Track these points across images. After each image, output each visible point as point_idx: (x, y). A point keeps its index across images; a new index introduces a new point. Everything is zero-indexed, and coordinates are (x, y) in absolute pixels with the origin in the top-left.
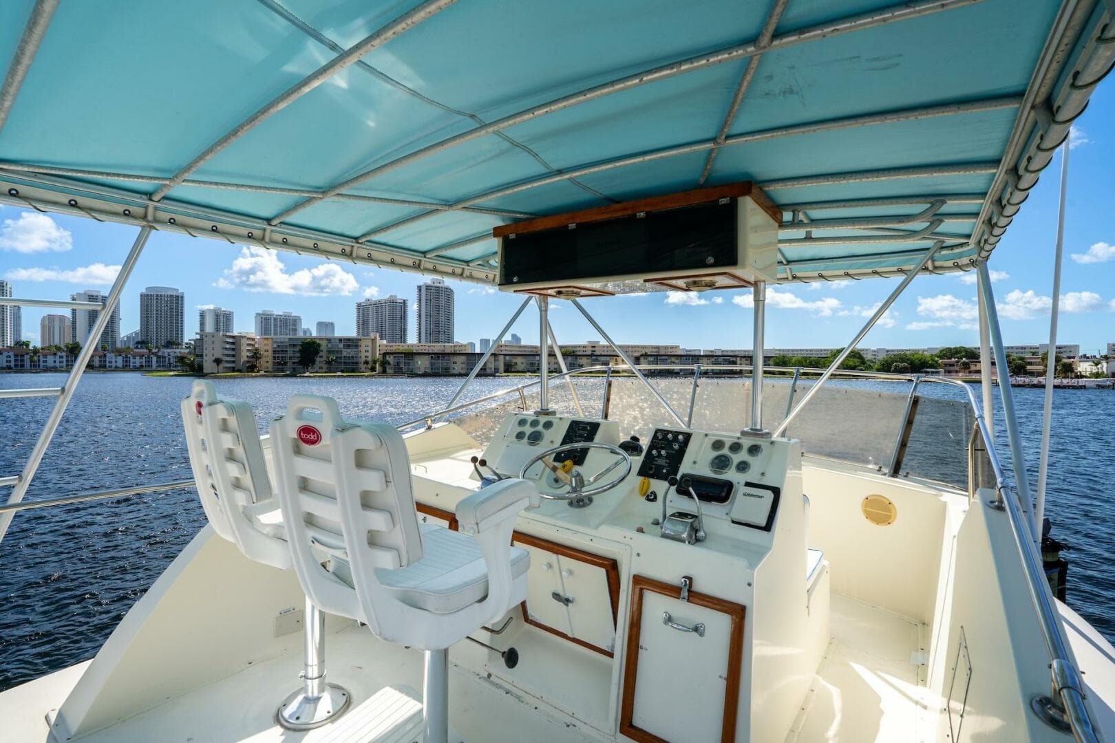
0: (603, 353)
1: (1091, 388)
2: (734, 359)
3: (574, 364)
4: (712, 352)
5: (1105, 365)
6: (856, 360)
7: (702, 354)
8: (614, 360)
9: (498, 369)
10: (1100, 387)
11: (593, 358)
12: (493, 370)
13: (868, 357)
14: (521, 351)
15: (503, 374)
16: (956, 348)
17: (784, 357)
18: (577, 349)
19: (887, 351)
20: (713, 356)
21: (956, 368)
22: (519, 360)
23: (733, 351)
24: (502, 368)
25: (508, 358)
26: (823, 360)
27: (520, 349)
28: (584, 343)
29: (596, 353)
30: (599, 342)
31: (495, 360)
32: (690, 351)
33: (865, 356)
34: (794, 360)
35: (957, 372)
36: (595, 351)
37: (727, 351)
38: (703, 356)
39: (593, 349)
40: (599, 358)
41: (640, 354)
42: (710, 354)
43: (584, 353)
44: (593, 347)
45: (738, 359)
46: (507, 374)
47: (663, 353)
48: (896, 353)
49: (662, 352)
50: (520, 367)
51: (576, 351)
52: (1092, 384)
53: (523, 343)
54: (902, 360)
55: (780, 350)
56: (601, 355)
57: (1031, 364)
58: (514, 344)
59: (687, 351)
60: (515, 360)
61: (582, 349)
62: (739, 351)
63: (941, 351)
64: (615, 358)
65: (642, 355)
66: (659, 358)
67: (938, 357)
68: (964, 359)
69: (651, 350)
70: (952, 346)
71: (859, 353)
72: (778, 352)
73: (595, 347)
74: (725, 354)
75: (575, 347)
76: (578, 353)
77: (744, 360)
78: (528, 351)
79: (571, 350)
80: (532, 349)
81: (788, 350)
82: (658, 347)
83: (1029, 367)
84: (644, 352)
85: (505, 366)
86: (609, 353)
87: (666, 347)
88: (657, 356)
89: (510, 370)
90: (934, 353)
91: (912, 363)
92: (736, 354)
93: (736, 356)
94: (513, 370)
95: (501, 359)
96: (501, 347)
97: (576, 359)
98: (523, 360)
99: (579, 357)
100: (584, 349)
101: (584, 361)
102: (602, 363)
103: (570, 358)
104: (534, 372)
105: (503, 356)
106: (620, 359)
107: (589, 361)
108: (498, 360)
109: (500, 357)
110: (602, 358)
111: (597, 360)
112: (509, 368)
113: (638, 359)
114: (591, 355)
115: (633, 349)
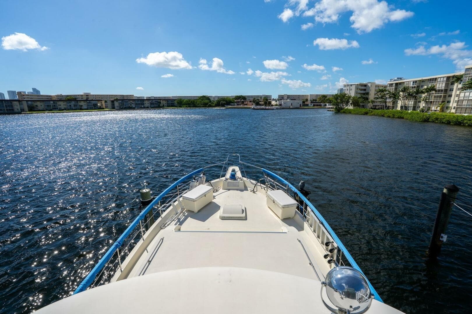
0: (93, 99)
1: (275, 109)
2: (160, 101)
3: (76, 105)
4: (149, 97)
5: (278, 102)
6: (208, 100)
7: (145, 99)
9: (23, 109)
10: (277, 109)
11: (88, 102)
12: (20, 110)
13: (212, 99)
14: (40, 98)
15: (28, 112)
16: (240, 96)
17: (181, 99)
18: (77, 97)
19: (218, 97)
20: (150, 100)
21: (240, 103)
22: (38, 104)
23: (159, 97)
24: (26, 108)
25: (30, 103)
26: (196, 101)
27: (39, 97)
28: (82, 93)
29: (89, 99)
31: (19, 104)
32: (139, 97)
33: (211, 99)
34: (185, 101)
35: (240, 105)
36: (88, 98)
37: (156, 97)
38: (146, 100)
39: (87, 97)
40: (91, 102)
41: (114, 99)
42: (149, 98)
43: (82, 99)
44: (87, 96)
45: (162, 101)
46: (31, 112)
48: (221, 98)
49: (125, 98)
50: (39, 108)
51: (77, 98)
52: (275, 108)
53: (42, 94)
54: (223, 100)
55: (179, 97)
56: (92, 100)
57: (260, 101)
58: (36, 94)
59: (138, 97)
60: (35, 104)
61: (81, 97)
62: (162, 97)
63: (235, 97)
64: (100, 102)
65: (115, 100)
66: (124, 101)
67: (235, 99)
68: (242, 100)
69: (120, 97)
70: (239, 95)
71: (209, 98)
72: (178, 97)
73: (88, 96)
74: (156, 98)
75: (76, 96)
76: (78, 99)
77: (164, 101)
78: (45, 98)
79: (74, 97)
80: (47, 97)
81: (182, 97)
82: (123, 96)
83: (260, 103)
84: (116, 98)
85: (29, 107)
86: (97, 99)
88: (123, 100)
90: (233, 97)
91: (227, 101)
92: (161, 98)
93: (161, 100)
94: (35, 109)
95: (25, 103)
96: (24, 96)
97: (77, 102)
98: (42, 104)
99: (78, 102)
100: (82, 97)
101: (82, 103)
102: (93, 104)
103: (73, 102)
104: (51, 110)
105: (25, 102)
106: (103, 102)
107: (85, 103)
108: (22, 104)
109: (23, 102)
110: (93, 102)
111: (90, 103)
112: (32, 109)
113: (113, 102)
114: (87, 100)
115: (110, 97)
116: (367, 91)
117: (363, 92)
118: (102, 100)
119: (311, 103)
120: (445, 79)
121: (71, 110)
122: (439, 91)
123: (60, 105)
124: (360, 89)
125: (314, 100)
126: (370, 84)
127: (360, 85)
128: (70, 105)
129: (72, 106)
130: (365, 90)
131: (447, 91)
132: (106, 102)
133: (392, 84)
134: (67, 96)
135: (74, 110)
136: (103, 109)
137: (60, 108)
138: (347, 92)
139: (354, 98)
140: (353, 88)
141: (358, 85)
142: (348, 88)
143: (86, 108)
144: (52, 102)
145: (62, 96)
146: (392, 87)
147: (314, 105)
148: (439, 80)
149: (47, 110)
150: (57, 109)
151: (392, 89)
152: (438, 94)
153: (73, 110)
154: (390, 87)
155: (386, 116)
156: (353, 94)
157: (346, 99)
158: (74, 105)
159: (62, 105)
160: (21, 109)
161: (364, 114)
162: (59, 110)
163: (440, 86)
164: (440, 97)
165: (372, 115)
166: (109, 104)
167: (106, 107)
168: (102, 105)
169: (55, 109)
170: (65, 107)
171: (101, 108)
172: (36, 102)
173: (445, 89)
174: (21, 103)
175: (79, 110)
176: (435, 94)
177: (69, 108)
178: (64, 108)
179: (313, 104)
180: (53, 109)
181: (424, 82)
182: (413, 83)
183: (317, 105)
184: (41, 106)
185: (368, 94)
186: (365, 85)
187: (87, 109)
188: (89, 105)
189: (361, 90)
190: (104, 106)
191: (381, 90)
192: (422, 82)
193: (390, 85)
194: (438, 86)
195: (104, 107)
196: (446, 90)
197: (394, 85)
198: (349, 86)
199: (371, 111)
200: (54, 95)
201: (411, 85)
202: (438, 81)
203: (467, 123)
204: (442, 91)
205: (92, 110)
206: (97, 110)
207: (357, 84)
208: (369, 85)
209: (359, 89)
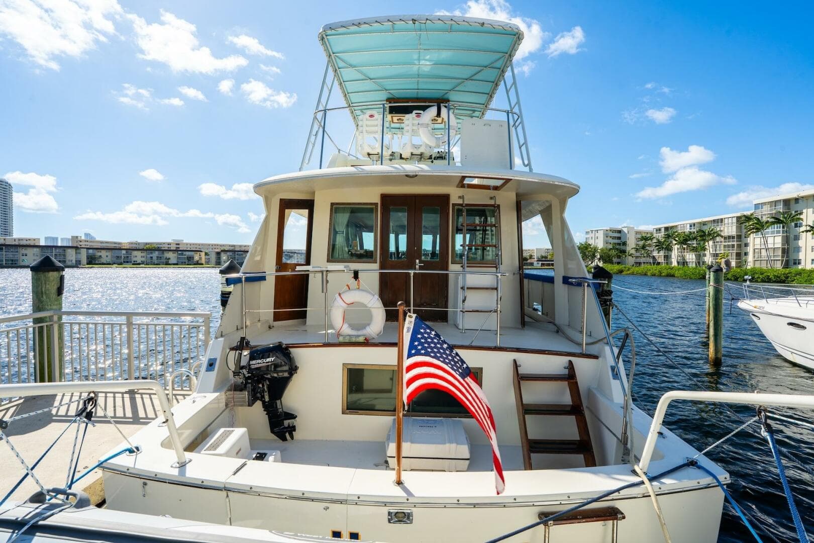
0: (187, 249)
3: (161, 258)
8: (198, 254)
9: (80, 261)
11: (179, 252)
12: (74, 262)
14: (104, 246)
15: (87, 266)
18: (161, 246)
22: (103, 254)
24: (84, 260)
25: (91, 251)
28: (169, 241)
30: (183, 240)
31: (76, 253)
36: (179, 248)
39: (178, 246)
40: (184, 253)
41: (220, 250)
43: (170, 249)
44: (177, 244)
47: (239, 250)
49: (237, 249)
50: (103, 260)
56: (185, 251)
60: (98, 254)
61: (167, 246)
64: (198, 253)
65: (222, 251)
66: (236, 253)
69: (229, 248)
73: (178, 244)
75: (160, 244)
79: (156, 246)
80: (115, 245)
82: (234, 246)
85: (88, 258)
86: (193, 249)
87: (240, 246)
89: (94, 262)
94: (97, 262)
95: (84, 252)
96: (81, 242)
97: (163, 253)
98: (109, 253)
99: (165, 252)
100: (169, 246)
101: (170, 255)
102: (187, 257)
103: (157, 253)
104: (121, 264)
105: (85, 249)
106: (203, 254)
107: (175, 255)
108: (80, 253)
109: (82, 249)
110: (187, 253)
111: (182, 254)
112: (92, 261)
113: (218, 254)
114: (177, 250)
115: (215, 247)
116: (623, 240)
117: (617, 241)
118: (201, 251)
119: (537, 261)
120: (735, 220)
121: (152, 264)
122: (729, 237)
123: (136, 256)
124: (611, 237)
125: (542, 257)
126: (626, 228)
127: (610, 231)
128: (152, 257)
129: (154, 258)
130: (619, 238)
131: (741, 238)
132: (206, 254)
133: (660, 230)
134: (147, 244)
135: (157, 264)
136: (202, 264)
137: (134, 261)
138: (591, 242)
139: (602, 250)
140: (601, 235)
141: (607, 230)
142: (593, 235)
143: (175, 262)
144: (124, 252)
145: (139, 244)
146: (659, 233)
147: (543, 265)
148: (726, 220)
149: (114, 263)
150: (131, 262)
151: (661, 236)
152: (729, 242)
153: (154, 265)
154: (657, 233)
155: (649, 274)
156: (600, 244)
157: (590, 251)
158: (158, 257)
159: (138, 256)
160: (76, 261)
161: (617, 273)
162: (133, 264)
163: (730, 230)
164: (733, 246)
165: (629, 274)
166: (213, 258)
167: (208, 262)
168: (201, 258)
169: (127, 262)
170: (143, 259)
171: (198, 264)
172: (99, 250)
173: (737, 235)
174: (78, 251)
175: (163, 264)
176: (725, 242)
177: (149, 261)
178: (142, 261)
179: (540, 262)
180: (124, 262)
181: (706, 224)
182: (691, 226)
183: (549, 265)
184: (107, 256)
185: (625, 244)
186: (620, 232)
187: (177, 264)
188: (180, 258)
189: (614, 238)
190: (203, 261)
191: (645, 238)
192: (704, 225)
193: (657, 230)
194: (726, 230)
195: (204, 263)
196: (739, 237)
197: (663, 230)
198: (594, 232)
199: (627, 269)
200: (127, 242)
201: (688, 230)
202: (725, 222)
203: (759, 278)
204: (733, 237)
205: (184, 266)
206: (193, 266)
207: (605, 228)
208: (625, 230)
209: (609, 238)
